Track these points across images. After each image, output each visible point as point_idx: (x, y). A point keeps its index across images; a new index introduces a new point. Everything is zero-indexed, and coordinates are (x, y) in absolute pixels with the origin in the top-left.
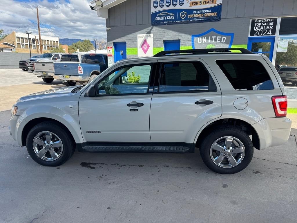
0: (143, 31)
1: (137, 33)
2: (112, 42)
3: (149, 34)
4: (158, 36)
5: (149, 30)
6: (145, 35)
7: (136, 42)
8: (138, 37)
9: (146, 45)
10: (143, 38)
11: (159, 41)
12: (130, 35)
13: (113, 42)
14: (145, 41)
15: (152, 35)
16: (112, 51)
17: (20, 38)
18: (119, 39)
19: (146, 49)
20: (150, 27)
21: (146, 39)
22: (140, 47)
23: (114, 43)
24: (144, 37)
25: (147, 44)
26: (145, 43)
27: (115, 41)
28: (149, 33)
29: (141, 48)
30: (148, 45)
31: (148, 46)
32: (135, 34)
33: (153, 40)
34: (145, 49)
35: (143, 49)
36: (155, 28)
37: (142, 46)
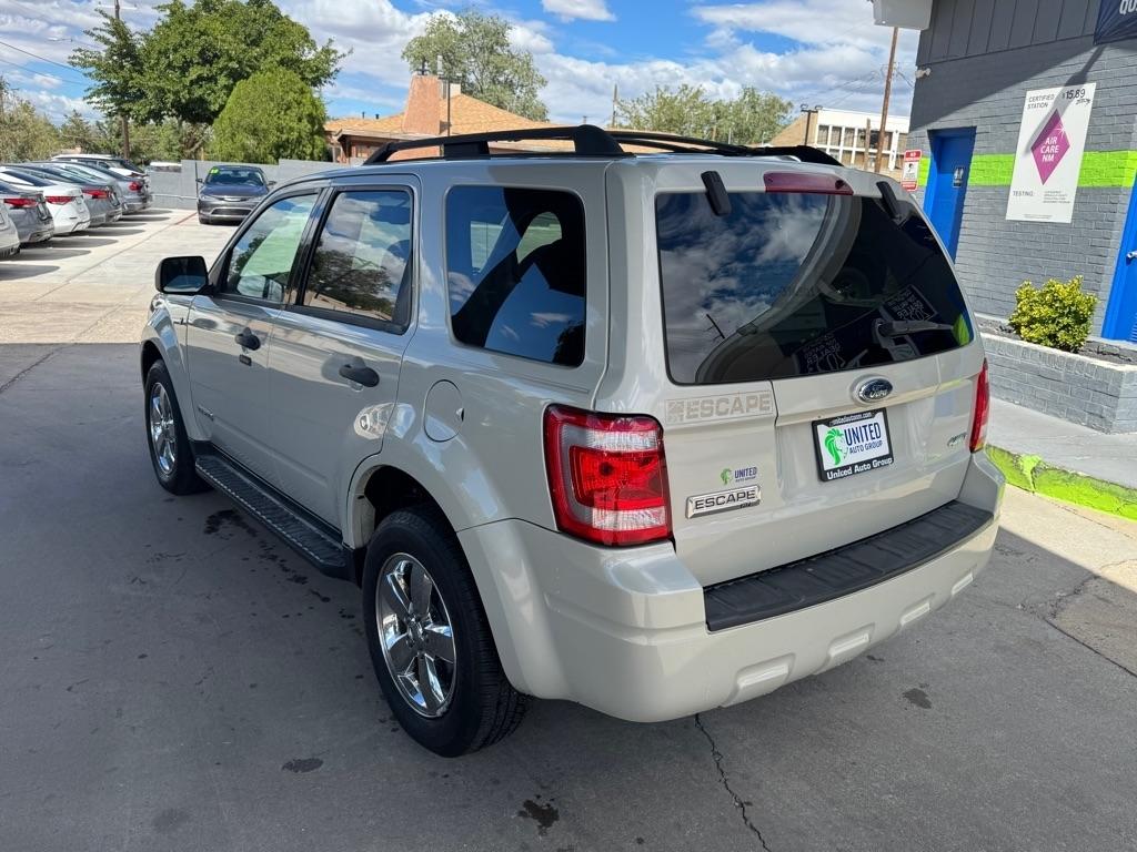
0: (1053, 72)
1: (1024, 84)
2: (924, 131)
3: (1075, 88)
4: (1115, 93)
5: (1082, 66)
6: (1057, 91)
7: (1014, 127)
8: (1027, 103)
9: (1055, 140)
10: (1046, 105)
11: (1116, 120)
12: (997, 96)
13: (929, 131)
14: (1053, 122)
15: (1089, 89)
16: (920, 170)
17: (830, 128)
18: (952, 116)
19: (1051, 158)
20: (1086, 50)
21: (1060, 112)
22: (1027, 151)
23: (932, 133)
24: (1051, 103)
25: (1059, 137)
26: (1053, 127)
27: (936, 125)
28: (1079, 79)
29: (1031, 156)
30: (1065, 136)
31: (1064, 145)
32: (1015, 90)
33: (1092, 112)
34: (1045, 158)
35: (1038, 159)
36: (1109, 54)
37: (1036, 146)
